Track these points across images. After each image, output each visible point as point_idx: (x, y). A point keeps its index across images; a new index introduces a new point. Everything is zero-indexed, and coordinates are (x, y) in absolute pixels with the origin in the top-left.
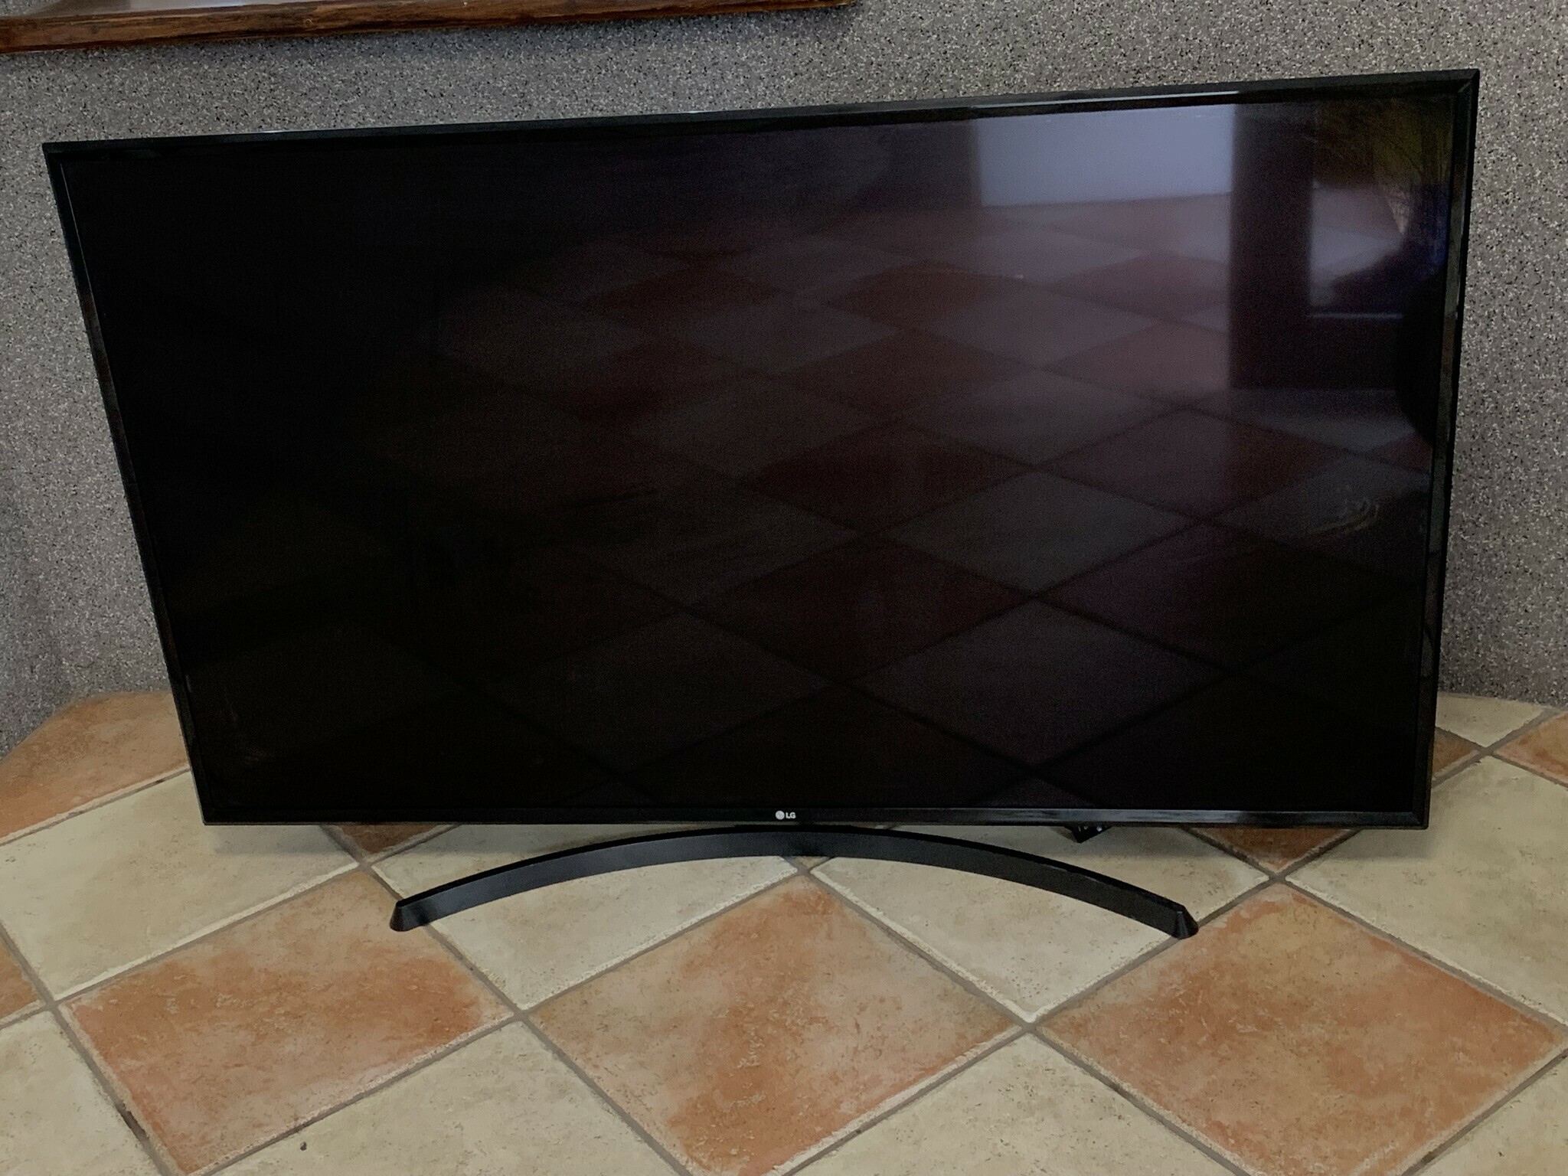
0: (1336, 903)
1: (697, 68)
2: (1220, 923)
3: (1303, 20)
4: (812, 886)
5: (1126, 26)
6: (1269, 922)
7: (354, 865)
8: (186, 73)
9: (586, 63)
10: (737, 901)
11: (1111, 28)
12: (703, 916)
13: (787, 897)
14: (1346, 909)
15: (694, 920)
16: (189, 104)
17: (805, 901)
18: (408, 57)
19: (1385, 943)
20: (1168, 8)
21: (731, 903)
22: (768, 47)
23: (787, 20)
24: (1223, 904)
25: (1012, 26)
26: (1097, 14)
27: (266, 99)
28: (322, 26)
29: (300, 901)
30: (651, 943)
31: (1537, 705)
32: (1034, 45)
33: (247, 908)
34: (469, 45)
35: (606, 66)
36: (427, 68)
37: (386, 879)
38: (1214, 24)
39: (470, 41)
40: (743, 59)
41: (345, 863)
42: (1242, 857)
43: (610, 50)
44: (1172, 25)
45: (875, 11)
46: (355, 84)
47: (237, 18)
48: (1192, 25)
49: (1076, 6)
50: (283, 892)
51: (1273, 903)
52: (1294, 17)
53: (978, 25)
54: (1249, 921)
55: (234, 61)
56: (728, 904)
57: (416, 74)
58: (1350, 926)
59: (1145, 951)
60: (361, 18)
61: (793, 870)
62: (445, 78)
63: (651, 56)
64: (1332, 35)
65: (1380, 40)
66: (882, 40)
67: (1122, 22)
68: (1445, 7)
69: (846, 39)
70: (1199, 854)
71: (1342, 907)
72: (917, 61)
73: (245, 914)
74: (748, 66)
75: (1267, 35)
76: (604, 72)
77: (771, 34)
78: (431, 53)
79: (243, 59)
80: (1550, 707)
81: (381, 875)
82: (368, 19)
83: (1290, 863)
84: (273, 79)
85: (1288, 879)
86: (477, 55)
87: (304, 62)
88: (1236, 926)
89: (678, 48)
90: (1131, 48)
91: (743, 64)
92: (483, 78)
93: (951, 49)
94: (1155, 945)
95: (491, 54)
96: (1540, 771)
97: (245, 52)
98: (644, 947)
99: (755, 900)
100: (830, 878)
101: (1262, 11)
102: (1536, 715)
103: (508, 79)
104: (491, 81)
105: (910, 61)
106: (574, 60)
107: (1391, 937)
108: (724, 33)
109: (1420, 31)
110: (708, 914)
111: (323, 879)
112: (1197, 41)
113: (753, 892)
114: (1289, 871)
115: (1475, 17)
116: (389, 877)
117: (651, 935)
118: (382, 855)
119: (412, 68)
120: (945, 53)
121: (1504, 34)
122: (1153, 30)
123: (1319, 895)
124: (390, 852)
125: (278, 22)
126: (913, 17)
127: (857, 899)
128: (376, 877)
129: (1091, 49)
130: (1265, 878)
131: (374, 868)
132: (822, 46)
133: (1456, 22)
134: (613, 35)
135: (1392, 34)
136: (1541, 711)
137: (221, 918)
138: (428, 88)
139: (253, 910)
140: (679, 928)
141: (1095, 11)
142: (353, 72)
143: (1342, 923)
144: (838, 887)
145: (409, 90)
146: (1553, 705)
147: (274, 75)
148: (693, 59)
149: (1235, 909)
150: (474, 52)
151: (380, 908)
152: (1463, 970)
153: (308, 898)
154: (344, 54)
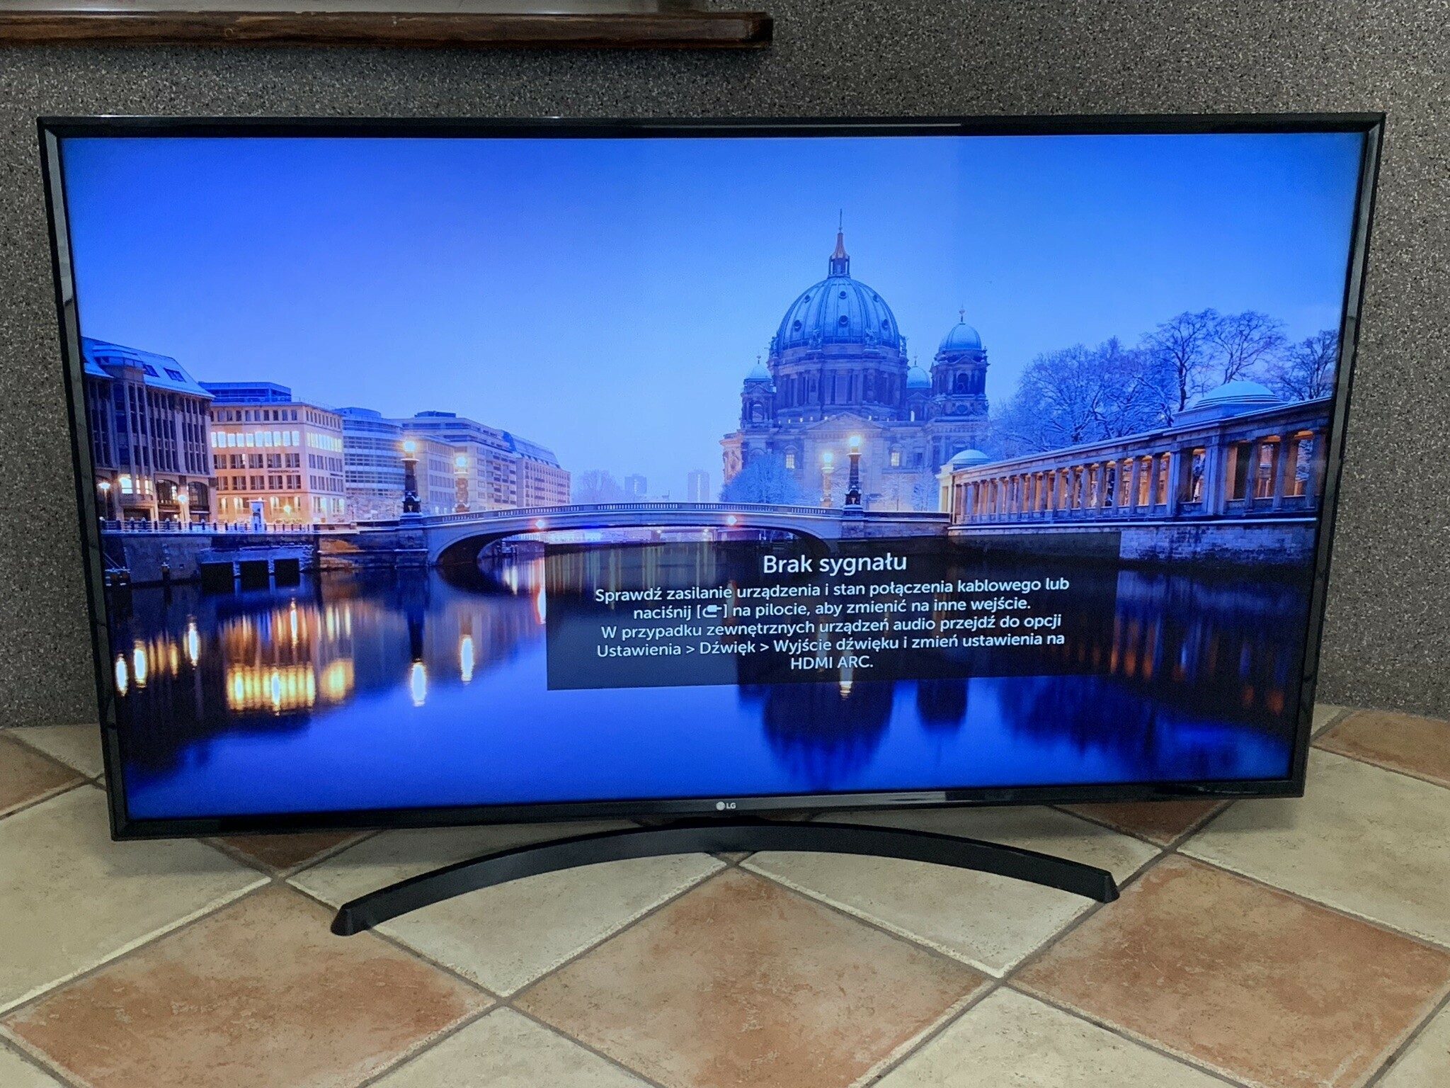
0: (1229, 868)
1: (609, 100)
2: (1136, 887)
3: (1159, 86)
4: (747, 876)
5: (1006, 83)
6: (1177, 884)
7: (267, 880)
8: (80, 77)
9: (500, 90)
10: (678, 892)
11: (993, 84)
12: (650, 907)
13: (728, 887)
14: (1241, 872)
15: (644, 911)
16: (81, 108)
17: (746, 889)
18: (319, 74)
19: (1286, 897)
20: (1044, 68)
21: (674, 894)
22: (678, 84)
23: (699, 60)
24: (1131, 873)
25: (906, 77)
26: (981, 71)
27: (164, 108)
28: (243, 36)
29: (222, 915)
30: (610, 933)
31: (1333, 707)
32: (923, 95)
33: (167, 923)
34: (384, 66)
35: (519, 94)
36: (338, 86)
37: (307, 891)
38: (1082, 86)
39: (385, 62)
40: (654, 94)
41: (257, 879)
42: (1133, 836)
43: (525, 78)
44: (1046, 84)
45: (782, 56)
46: (261, 97)
47: (153, 23)
48: (1064, 85)
49: (963, 62)
50: (200, 907)
51: (1175, 870)
52: (1151, 82)
53: (875, 75)
54: (1161, 885)
55: (135, 67)
56: (672, 895)
57: (326, 91)
58: (1249, 884)
59: (1079, 914)
60: (288, 31)
61: (723, 864)
62: (355, 97)
63: (566, 86)
64: (1183, 100)
65: (1222, 106)
66: (786, 83)
67: (1002, 80)
68: (1279, 80)
69: (753, 81)
70: (1093, 834)
71: (1235, 870)
72: (817, 105)
73: (166, 929)
74: (659, 102)
75: (1127, 98)
76: (517, 99)
77: (684, 72)
78: (344, 71)
79: (144, 67)
80: (1345, 707)
81: (300, 887)
82: (292, 32)
83: (1177, 837)
84: (174, 88)
85: (1179, 850)
86: (391, 76)
87: (210, 72)
88: (1150, 889)
89: (592, 81)
90: (1009, 104)
91: (653, 99)
92: (394, 99)
93: (848, 95)
94: (1086, 909)
95: (404, 75)
96: (1358, 757)
97: (148, 59)
98: (604, 936)
99: (696, 890)
100: (762, 868)
101: (1124, 76)
102: (1335, 714)
103: (419, 101)
104: (402, 102)
105: (811, 105)
106: (489, 86)
107: (1284, 891)
108: (638, 68)
109: (1257, 100)
110: (655, 905)
111: (237, 894)
112: (1067, 100)
113: (692, 884)
114: (1179, 843)
115: (1304, 90)
116: (310, 888)
117: (607, 925)
118: (293, 869)
119: (323, 85)
120: (843, 98)
121: (1327, 105)
122: (1029, 88)
123: (1212, 861)
124: (300, 867)
125: (197, 29)
126: (817, 63)
127: (796, 885)
128: (295, 889)
129: (974, 102)
130: (1159, 851)
131: (289, 881)
132: (730, 87)
133: (1288, 93)
134: (530, 64)
135: (1233, 102)
136: (1339, 711)
137: (142, 935)
138: (336, 105)
139: (174, 925)
140: (631, 919)
141: (980, 67)
142: (261, 85)
143: (1241, 882)
144: (773, 877)
145: (317, 107)
146: (1348, 705)
147: (177, 84)
148: (606, 91)
149: (1144, 876)
150: (389, 74)
151: (313, 917)
152: (1359, 914)
153: (231, 911)
154: (253, 67)
